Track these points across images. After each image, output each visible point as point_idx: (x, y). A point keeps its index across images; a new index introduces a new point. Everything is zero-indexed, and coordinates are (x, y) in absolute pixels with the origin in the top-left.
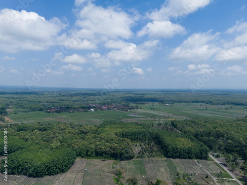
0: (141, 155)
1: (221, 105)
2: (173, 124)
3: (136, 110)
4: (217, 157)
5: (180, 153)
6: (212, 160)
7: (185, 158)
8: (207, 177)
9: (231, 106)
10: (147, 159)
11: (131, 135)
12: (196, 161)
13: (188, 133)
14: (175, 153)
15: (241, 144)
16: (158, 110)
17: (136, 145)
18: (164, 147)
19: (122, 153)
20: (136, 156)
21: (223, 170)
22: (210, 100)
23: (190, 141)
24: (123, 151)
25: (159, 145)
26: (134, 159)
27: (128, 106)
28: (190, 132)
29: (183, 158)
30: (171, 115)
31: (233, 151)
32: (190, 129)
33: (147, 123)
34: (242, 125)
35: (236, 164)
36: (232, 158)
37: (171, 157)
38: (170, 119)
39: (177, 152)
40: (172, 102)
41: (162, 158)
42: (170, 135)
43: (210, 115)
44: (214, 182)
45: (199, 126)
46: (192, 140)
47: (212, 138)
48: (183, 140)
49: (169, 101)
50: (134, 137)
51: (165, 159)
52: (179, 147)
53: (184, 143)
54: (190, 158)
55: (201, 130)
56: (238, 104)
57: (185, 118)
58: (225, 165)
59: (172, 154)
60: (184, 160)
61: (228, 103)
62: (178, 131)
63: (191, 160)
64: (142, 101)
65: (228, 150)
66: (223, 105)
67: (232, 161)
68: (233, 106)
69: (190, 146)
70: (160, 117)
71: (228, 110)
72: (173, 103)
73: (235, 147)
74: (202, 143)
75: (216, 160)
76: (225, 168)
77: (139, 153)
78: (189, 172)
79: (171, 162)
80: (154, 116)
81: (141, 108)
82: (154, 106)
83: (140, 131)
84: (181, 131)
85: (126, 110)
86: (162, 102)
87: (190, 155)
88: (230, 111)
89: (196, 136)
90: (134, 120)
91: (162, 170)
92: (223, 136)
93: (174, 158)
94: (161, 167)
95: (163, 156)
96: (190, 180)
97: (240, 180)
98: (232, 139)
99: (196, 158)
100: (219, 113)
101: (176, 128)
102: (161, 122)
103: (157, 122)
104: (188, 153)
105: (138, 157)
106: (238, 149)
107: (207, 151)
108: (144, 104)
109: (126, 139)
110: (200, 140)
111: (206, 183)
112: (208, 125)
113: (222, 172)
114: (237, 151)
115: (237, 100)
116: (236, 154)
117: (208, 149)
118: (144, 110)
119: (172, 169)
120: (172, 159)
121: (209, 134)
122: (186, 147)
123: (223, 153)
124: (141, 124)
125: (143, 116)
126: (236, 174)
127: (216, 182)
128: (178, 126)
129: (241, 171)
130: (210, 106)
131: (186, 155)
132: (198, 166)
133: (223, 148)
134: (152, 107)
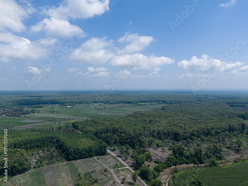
0: (40, 163)
1: (116, 104)
2: (75, 126)
3: (32, 115)
4: (114, 150)
5: (81, 153)
6: (109, 154)
7: (86, 157)
8: (106, 171)
9: (123, 104)
10: (46, 167)
11: (26, 144)
12: (95, 158)
13: (89, 133)
14: (76, 154)
15: (131, 136)
16: (58, 112)
17: (33, 154)
18: (65, 150)
19: (14, 167)
20: (32, 166)
21: (118, 161)
22: (108, 100)
23: (91, 140)
24: (16, 164)
25: (60, 149)
26: (30, 171)
27: (21, 110)
28: (91, 132)
29: (84, 158)
30: (72, 117)
31: (126, 143)
32: (90, 128)
33: (46, 128)
34: (131, 120)
35: (128, 154)
36: (125, 150)
37: (73, 160)
38: (71, 121)
39: (79, 153)
40: (73, 103)
41: (62, 162)
42: (72, 137)
43: (108, 114)
44: (111, 174)
45: (99, 124)
46: (93, 139)
47: (109, 134)
48: (84, 140)
49: (69, 103)
50: (30, 145)
51: (66, 162)
52: (80, 148)
53: (85, 143)
54: (91, 156)
55: (100, 128)
56: (128, 103)
57: (85, 118)
58: (120, 156)
59: (73, 156)
60: (85, 159)
61: (121, 102)
62: (79, 132)
63: (91, 159)
64: (39, 104)
65: (122, 143)
66: (118, 104)
67: (125, 152)
68: (124, 105)
69: (91, 145)
70: (60, 120)
71: (121, 108)
72: (74, 105)
73: (127, 139)
74: (101, 140)
75: (113, 154)
76: (120, 159)
77: (37, 163)
78: (90, 171)
79: (73, 164)
80: (54, 120)
81: (38, 112)
82: (54, 109)
83: (38, 137)
84: (82, 131)
85: (18, 116)
86: (62, 103)
87: (90, 153)
88: (123, 109)
89: (96, 134)
90: (30, 127)
91: (63, 174)
92: (118, 131)
93: (75, 160)
94: (62, 172)
95: (64, 160)
96: (91, 177)
97: (131, 166)
98: (125, 132)
99: (96, 155)
100: (114, 111)
101: (77, 129)
102: (62, 125)
103: (57, 126)
104: (88, 152)
105: (35, 167)
106: (129, 140)
107: (105, 147)
108: (42, 107)
109: (19, 150)
110: (100, 138)
111: (105, 177)
112: (106, 123)
113: (118, 163)
114: (128, 142)
116: (128, 145)
117: (106, 144)
118: (42, 113)
119: (74, 170)
120: (73, 162)
121: (107, 131)
122: (87, 147)
123: (118, 146)
124: (39, 130)
125: (41, 121)
126: (128, 163)
127: (113, 173)
128: (79, 127)
129: (131, 159)
130: (108, 106)
131: (87, 154)
132: (98, 162)
133: (118, 141)
134: (52, 110)
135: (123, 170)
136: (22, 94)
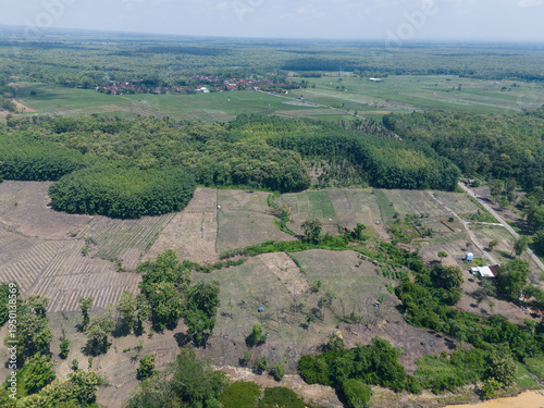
0: (324, 181)
1: (493, 79)
2: (388, 123)
3: (302, 91)
4: (474, 185)
5: (402, 178)
6: (461, 191)
7: (411, 188)
8: (451, 220)
9: (512, 82)
10: (334, 190)
11: (300, 145)
12: (431, 193)
13: (419, 140)
14: (392, 178)
15: (526, 161)
16: (352, 90)
17: (313, 164)
18: (369, 168)
19: (285, 179)
20: (312, 184)
21: (483, 209)
22: (471, 67)
23: (423, 156)
24: (289, 175)
25: (359, 163)
26: (308, 190)
27: (283, 81)
28: (423, 139)
29: (406, 188)
30: (380, 103)
31: (507, 175)
32: (423, 132)
33: (331, 121)
34: (534, 123)
35: (510, 199)
36: (503, 189)
37: (383, 187)
38: (378, 112)
39: (397, 176)
40: (384, 72)
41: (364, 187)
42: (383, 145)
43: (467, 103)
44: (463, 228)
45: (442, 126)
46: (428, 155)
47: (466, 151)
48: (409, 153)
49: (375, 70)
50: (309, 148)
51: (370, 189)
52: (401, 167)
53: (410, 160)
54: (419, 187)
55: (446, 133)
56: (530, 78)
57: (411, 109)
58: (487, 200)
59: (386, 181)
60: (408, 191)
61: (510, 75)
62: (396, 136)
63: (421, 192)
64: (313, 69)
65: (497, 173)
66: (498, 79)
67: (503, 193)
68: (518, 83)
69: (424, 165)
70: (358, 107)
71: (506, 92)
72: (386, 76)
73: (514, 167)
74: (446, 159)
75: (470, 192)
76: (487, 206)
77: (320, 179)
78: (417, 213)
79: (382, 194)
80: (344, 105)
81: (314, 87)
82: (344, 83)
83: (320, 135)
84: (402, 136)
85: (280, 92)
86: (361, 70)
87: (421, 182)
88: (511, 93)
89: (436, 145)
90: (301, 114)
91: (366, 208)
92: (490, 147)
93: (388, 188)
94: (364, 203)
95: (366, 184)
96: (419, 225)
97: (512, 225)
98: (510, 151)
99: (432, 188)
100: (487, 98)
101: (393, 130)
102: (362, 118)
103: (351, 118)
104: (417, 179)
105: (316, 187)
106: (518, 171)
107: (455, 175)
108: (319, 76)
109: (292, 152)
110: (444, 154)
111: (448, 230)
112: (462, 124)
113: (482, 212)
114: (515, 175)
115: (529, 69)
116: (513, 180)
117: (459, 171)
118: (321, 89)
119: (385, 207)
120: (384, 190)
121: (461, 143)
122: (416, 168)
123: (486, 180)
124: (319, 122)
125: (319, 105)
126: (506, 216)
127: (467, 228)
128: (397, 126)
129: (516, 210)
130: (468, 83)
131: (414, 181)
132: (435, 202)
133: (487, 168)
134: (340, 85)
135: (491, 227)
136: (280, 45)
